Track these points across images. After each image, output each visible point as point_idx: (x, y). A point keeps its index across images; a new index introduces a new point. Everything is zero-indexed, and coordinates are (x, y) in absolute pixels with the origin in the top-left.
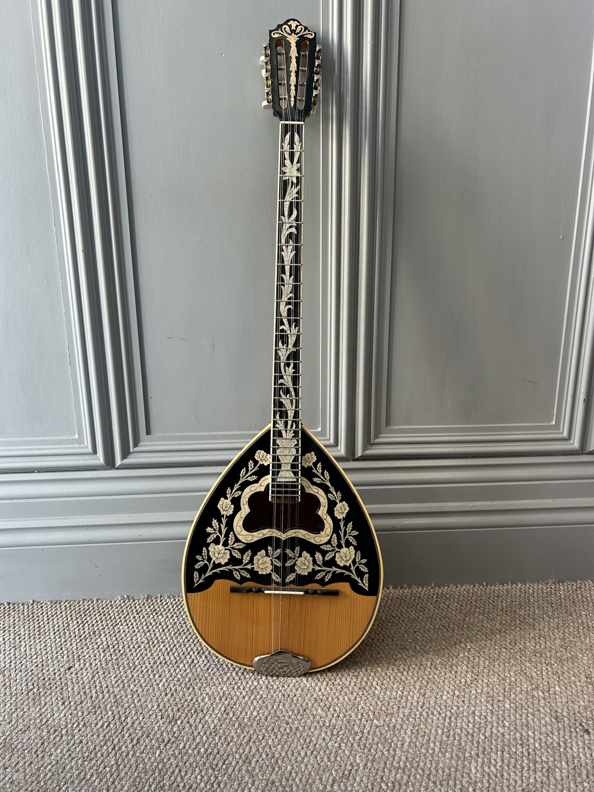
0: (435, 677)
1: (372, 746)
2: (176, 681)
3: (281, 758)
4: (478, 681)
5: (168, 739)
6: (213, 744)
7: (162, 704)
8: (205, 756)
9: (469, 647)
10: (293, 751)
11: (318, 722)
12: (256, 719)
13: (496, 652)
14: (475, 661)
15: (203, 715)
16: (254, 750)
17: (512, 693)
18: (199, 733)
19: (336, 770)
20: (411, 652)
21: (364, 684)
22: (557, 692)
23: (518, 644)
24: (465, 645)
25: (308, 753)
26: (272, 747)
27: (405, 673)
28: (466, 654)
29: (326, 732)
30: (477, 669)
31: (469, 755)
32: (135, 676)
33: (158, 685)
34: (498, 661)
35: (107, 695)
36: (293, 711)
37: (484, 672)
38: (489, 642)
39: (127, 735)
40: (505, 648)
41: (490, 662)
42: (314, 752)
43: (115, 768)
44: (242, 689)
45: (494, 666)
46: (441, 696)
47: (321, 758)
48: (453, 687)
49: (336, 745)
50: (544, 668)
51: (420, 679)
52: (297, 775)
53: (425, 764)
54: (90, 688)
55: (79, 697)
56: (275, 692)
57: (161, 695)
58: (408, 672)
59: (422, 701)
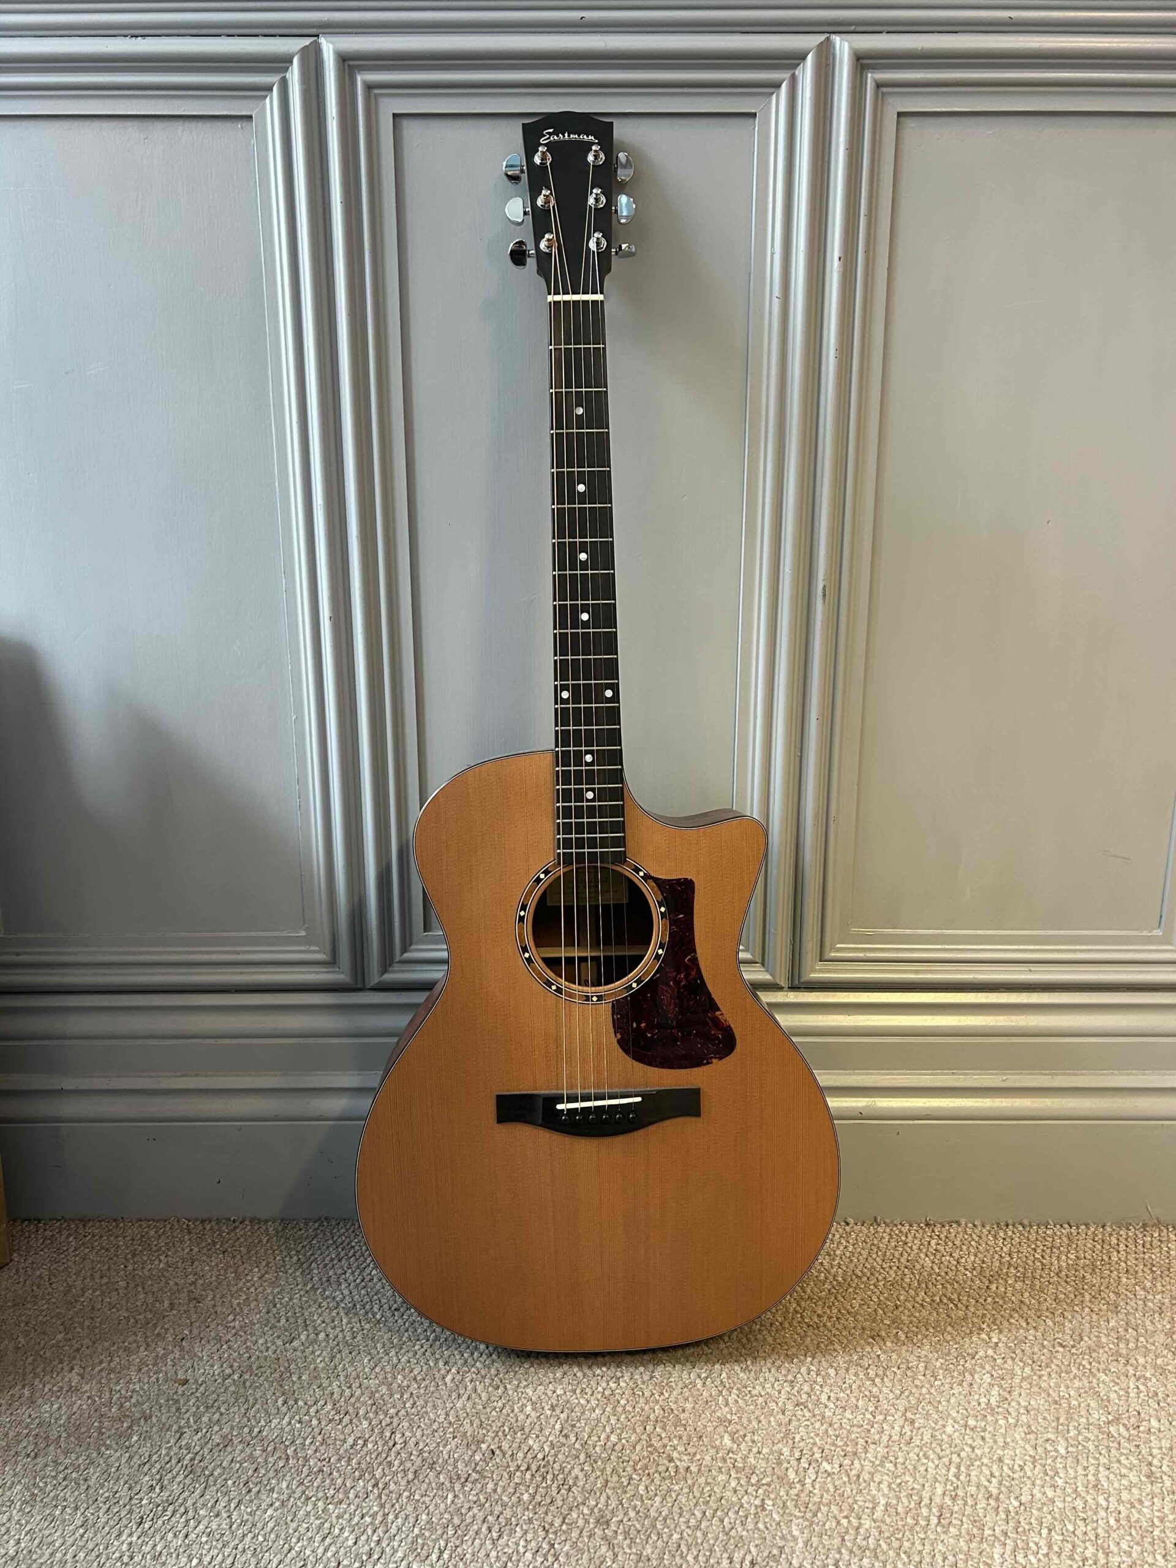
0: (933, 1391)
1: (819, 1509)
2: (474, 1372)
3: (661, 1518)
4: (1009, 1404)
5: (466, 1476)
6: (543, 1488)
7: (452, 1412)
8: (530, 1507)
9: (995, 1340)
10: (681, 1508)
11: (724, 1460)
12: (616, 1448)
13: (1045, 1351)
14: (1006, 1366)
15: (524, 1436)
16: (613, 1503)
17: (1070, 1428)
18: (519, 1467)
19: (756, 1546)
20: (889, 1344)
21: (804, 1396)
22: (1152, 1430)
23: (1086, 1339)
24: (988, 1335)
25: (707, 1513)
26: (644, 1498)
27: (877, 1380)
28: (990, 1352)
29: (738, 1479)
30: (1010, 1381)
31: (990, 1532)
32: (403, 1360)
33: (444, 1378)
34: (1049, 1370)
35: (358, 1392)
36: (680, 1438)
37: (1021, 1387)
38: (1032, 1332)
39: (397, 1463)
40: (1061, 1345)
41: (1032, 1370)
42: (719, 1513)
43: (381, 1519)
44: (590, 1393)
45: (1040, 1377)
46: (944, 1426)
47: (730, 1523)
48: (964, 1411)
49: (758, 1502)
50: (1132, 1386)
51: (907, 1393)
52: (689, 1550)
53: (913, 1544)
54: (329, 1377)
55: (311, 1392)
56: (647, 1402)
57: (450, 1396)
58: (882, 1379)
59: (909, 1433)
